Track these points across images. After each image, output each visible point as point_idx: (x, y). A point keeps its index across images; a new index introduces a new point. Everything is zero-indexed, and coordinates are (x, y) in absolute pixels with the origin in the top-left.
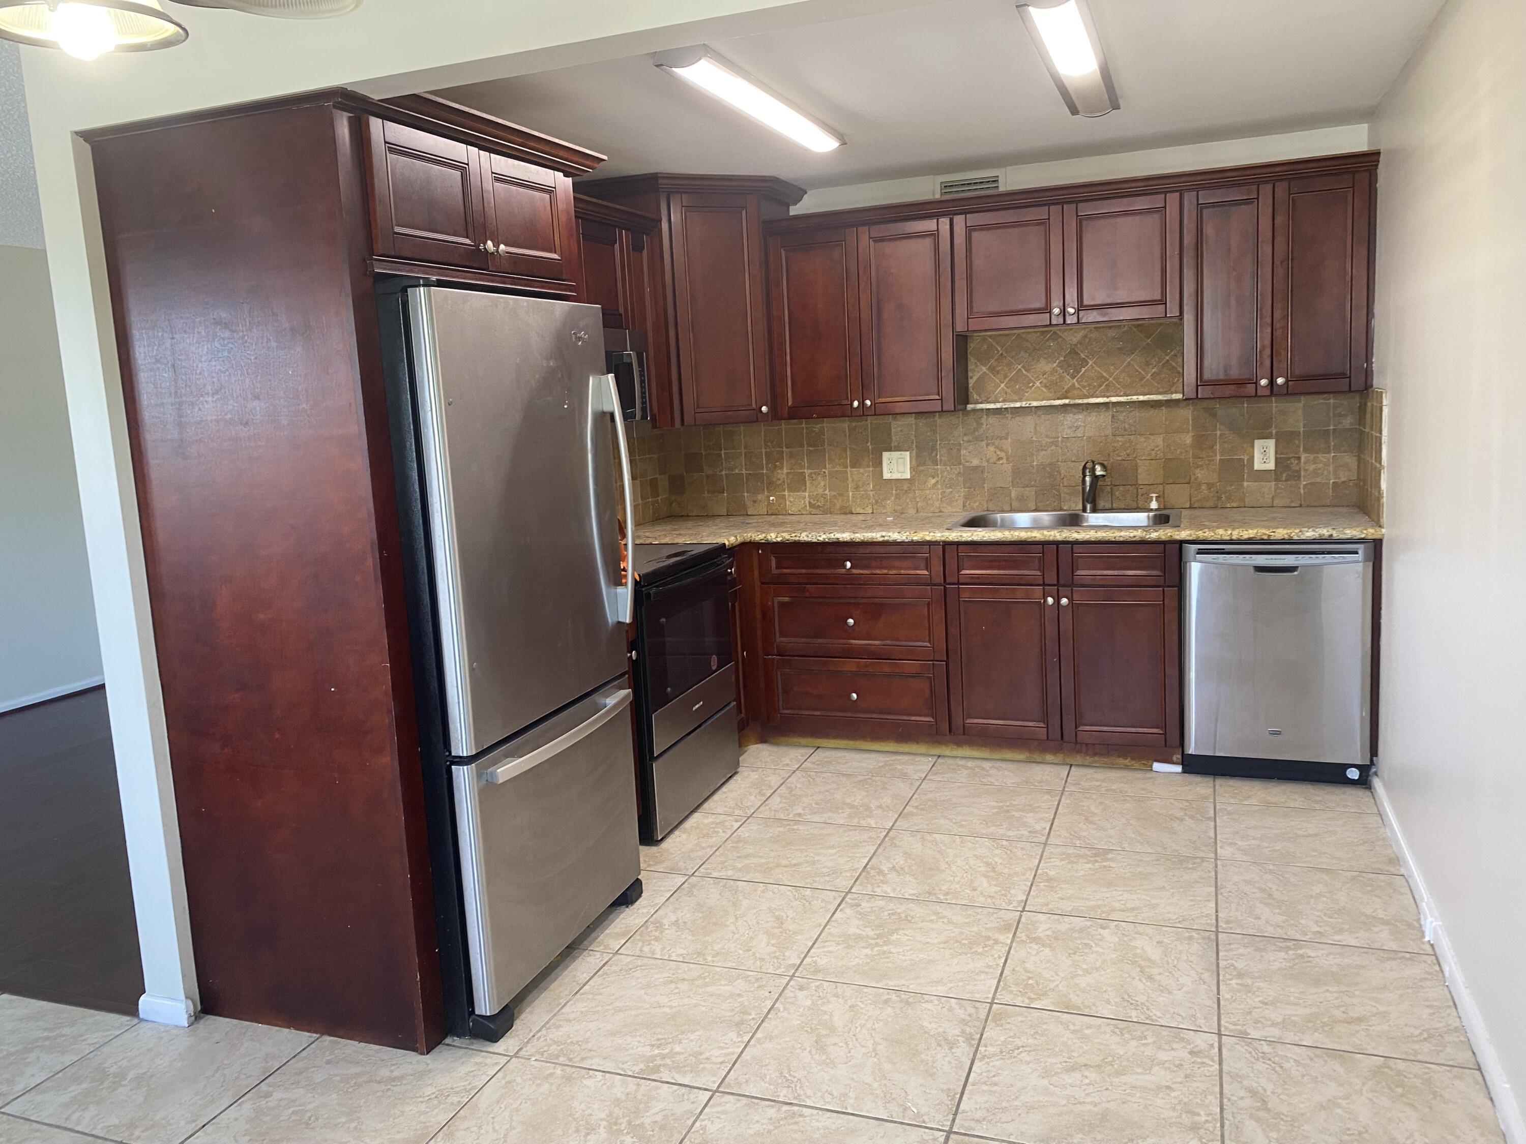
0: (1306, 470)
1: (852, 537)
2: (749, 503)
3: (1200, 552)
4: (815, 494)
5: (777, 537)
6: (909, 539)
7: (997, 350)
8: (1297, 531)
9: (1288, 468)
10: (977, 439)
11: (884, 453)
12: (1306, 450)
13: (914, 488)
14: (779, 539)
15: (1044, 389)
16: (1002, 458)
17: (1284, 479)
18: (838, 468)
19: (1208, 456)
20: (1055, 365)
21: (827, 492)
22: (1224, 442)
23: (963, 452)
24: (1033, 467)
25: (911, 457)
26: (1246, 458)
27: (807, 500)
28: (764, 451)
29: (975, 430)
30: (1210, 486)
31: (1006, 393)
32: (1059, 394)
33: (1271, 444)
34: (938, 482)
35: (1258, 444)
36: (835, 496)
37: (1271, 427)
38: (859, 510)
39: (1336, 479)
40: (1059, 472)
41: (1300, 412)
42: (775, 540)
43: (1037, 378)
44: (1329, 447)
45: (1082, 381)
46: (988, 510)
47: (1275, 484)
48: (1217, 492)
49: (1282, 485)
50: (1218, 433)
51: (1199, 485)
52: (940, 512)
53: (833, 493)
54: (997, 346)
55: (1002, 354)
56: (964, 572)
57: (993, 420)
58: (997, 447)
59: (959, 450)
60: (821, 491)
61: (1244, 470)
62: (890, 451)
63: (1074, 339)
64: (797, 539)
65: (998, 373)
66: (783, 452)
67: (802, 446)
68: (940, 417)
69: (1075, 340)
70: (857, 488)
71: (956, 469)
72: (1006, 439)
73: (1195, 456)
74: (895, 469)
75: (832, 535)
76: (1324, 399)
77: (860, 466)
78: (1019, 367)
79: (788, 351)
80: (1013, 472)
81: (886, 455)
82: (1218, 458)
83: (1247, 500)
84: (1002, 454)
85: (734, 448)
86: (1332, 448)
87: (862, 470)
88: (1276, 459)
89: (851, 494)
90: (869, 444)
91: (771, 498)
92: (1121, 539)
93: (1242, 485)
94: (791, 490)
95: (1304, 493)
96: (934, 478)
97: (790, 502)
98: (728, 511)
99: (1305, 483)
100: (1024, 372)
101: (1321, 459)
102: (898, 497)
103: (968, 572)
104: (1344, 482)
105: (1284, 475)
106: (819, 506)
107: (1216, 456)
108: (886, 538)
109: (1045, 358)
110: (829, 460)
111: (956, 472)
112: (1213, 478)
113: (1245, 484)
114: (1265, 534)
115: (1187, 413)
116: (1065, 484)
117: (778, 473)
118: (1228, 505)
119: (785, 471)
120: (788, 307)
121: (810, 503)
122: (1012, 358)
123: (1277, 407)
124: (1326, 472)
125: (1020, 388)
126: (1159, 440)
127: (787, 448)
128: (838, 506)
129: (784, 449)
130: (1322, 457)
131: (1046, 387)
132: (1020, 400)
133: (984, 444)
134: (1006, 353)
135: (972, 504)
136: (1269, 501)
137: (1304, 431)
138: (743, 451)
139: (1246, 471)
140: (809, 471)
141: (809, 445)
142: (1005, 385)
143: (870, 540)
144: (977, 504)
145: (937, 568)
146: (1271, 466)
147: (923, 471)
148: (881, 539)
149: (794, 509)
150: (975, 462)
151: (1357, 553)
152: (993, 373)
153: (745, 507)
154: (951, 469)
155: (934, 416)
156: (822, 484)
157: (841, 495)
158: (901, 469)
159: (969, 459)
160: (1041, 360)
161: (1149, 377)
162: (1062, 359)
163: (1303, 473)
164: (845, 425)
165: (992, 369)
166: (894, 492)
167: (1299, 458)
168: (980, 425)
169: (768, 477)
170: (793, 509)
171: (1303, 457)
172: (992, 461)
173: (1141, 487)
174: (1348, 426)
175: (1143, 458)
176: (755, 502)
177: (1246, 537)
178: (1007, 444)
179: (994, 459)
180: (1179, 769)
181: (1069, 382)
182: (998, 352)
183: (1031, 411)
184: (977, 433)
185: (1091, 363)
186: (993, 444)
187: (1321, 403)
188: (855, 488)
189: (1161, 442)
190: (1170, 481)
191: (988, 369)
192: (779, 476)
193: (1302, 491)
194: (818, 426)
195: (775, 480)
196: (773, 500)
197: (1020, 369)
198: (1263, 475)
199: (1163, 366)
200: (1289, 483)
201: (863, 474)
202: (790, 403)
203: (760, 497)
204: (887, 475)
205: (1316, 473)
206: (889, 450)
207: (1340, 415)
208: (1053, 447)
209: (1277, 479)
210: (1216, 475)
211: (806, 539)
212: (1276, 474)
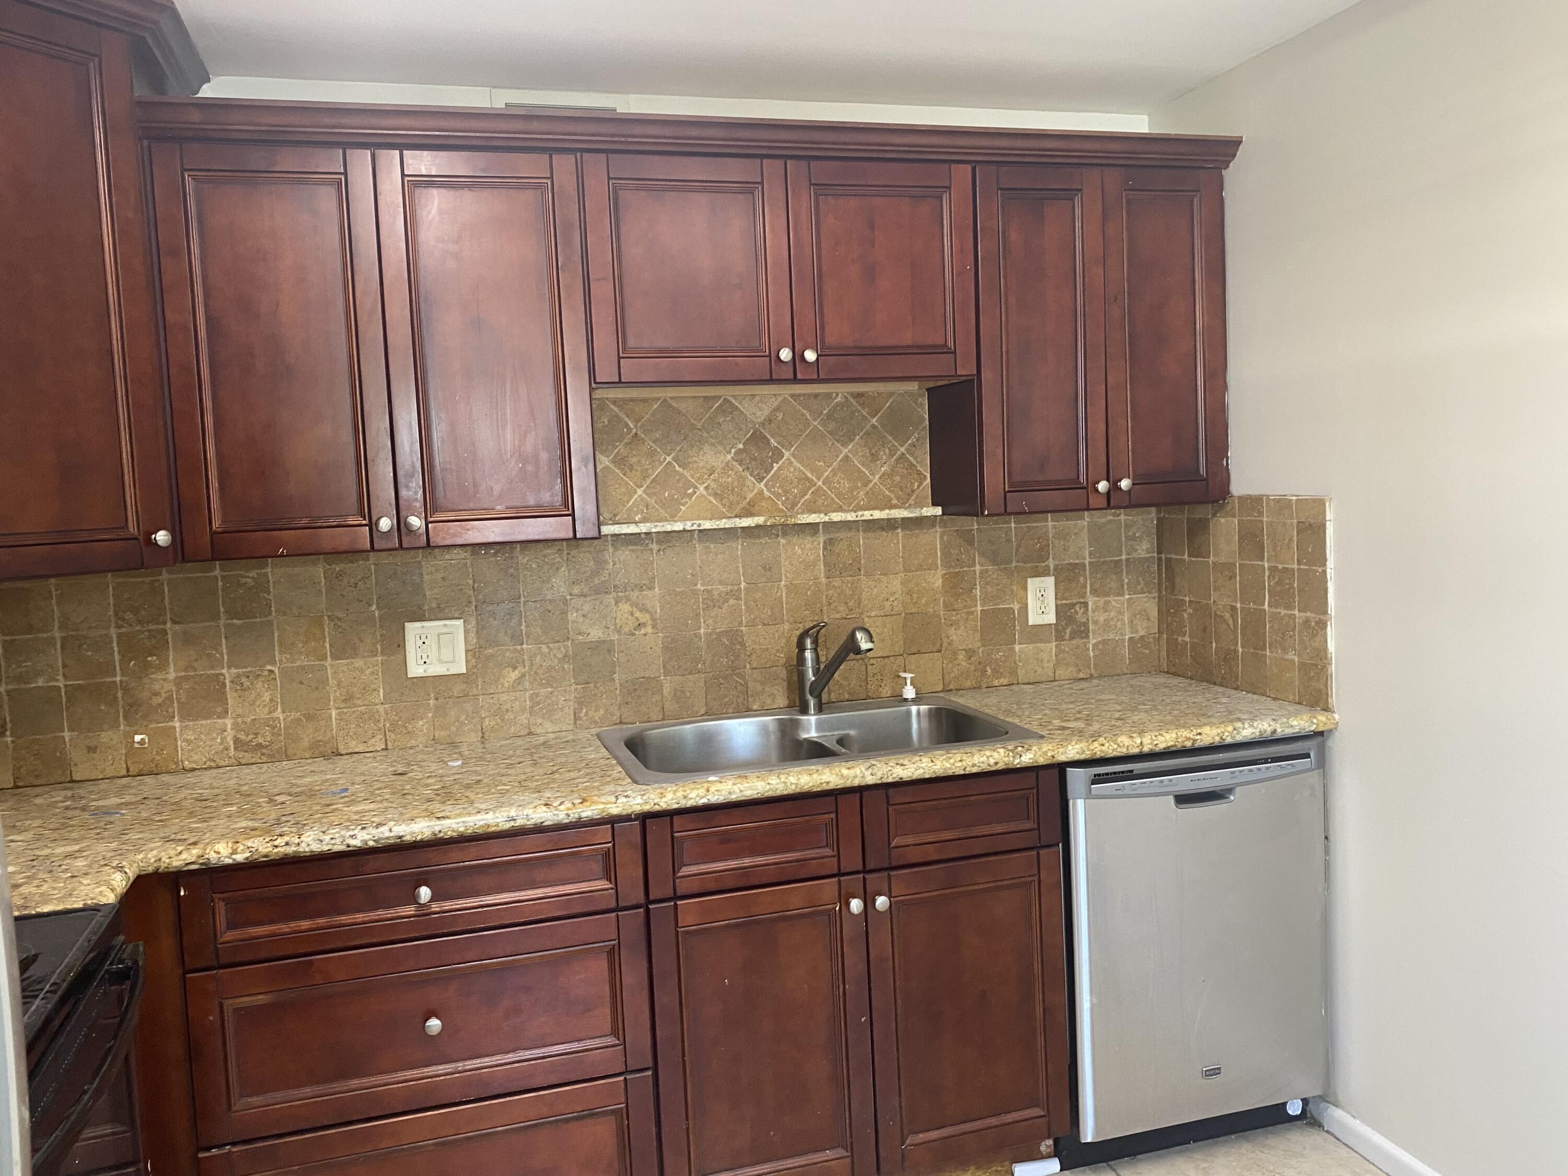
0: (1095, 622)
1: (437, 829)
2: (76, 755)
3: (1098, 779)
4: (249, 720)
5: (234, 852)
6: (574, 817)
7: (627, 425)
8: (1230, 728)
9: (1071, 620)
10: (600, 590)
11: (408, 626)
12: (1094, 592)
13: (475, 692)
14: (240, 858)
15: (712, 499)
16: (644, 625)
17: (1067, 636)
18: (303, 661)
19: (965, 607)
20: (729, 457)
21: (279, 714)
22: (987, 583)
23: (572, 616)
24: (698, 636)
25: (466, 632)
26: (1016, 607)
27: (230, 734)
28: (113, 632)
29: (596, 573)
30: (970, 653)
31: (647, 506)
32: (738, 510)
33: (1049, 582)
34: (523, 675)
35: (1033, 584)
36: (298, 720)
37: (1048, 558)
38: (355, 746)
39: (1132, 633)
40: (742, 644)
41: (1085, 535)
42: (228, 861)
43: (700, 480)
44: (1123, 586)
45: (773, 486)
46: (621, 723)
47: (1056, 646)
48: (980, 663)
49: (1066, 646)
50: (978, 568)
51: (955, 653)
52: (530, 733)
53: (294, 715)
54: (626, 419)
55: (636, 434)
56: (685, 871)
57: (626, 554)
58: (635, 605)
59: (564, 613)
60: (263, 713)
61: (1014, 627)
62: (421, 619)
63: (759, 413)
64: (291, 850)
65: (631, 470)
66: (165, 632)
67: (216, 617)
68: (522, 550)
69: (762, 414)
70: (349, 699)
71: (559, 649)
72: (651, 588)
73: (948, 607)
74: (434, 655)
75: (384, 829)
76: (1113, 515)
77: (354, 654)
78: (669, 459)
79: (208, 403)
80: (666, 648)
81: (413, 629)
82: (979, 608)
83: (1021, 673)
84: (644, 617)
85: (30, 629)
86: (1126, 587)
87: (359, 663)
88: (1057, 606)
89: (334, 713)
90: (374, 607)
91: (138, 738)
92: (974, 770)
93: (1013, 650)
94: (188, 714)
95: (1095, 656)
96: (515, 668)
97: (189, 742)
98: (16, 778)
99: (1095, 641)
100: (677, 468)
101: (1114, 603)
102: (440, 710)
103: (694, 869)
104: (1142, 637)
105: (1068, 631)
106: (260, 746)
107: (976, 605)
108: (519, 823)
109: (712, 445)
110: (281, 645)
111: (560, 656)
112: (974, 641)
113: (1017, 647)
114: (1189, 739)
115: (935, 538)
116: (755, 666)
117: (153, 680)
118: (996, 683)
119: (172, 675)
120: (206, 306)
121: (236, 741)
122: (654, 442)
123: (1054, 527)
124: (1119, 623)
125: (671, 496)
126: (895, 584)
127: (174, 622)
128: (306, 743)
129: (169, 625)
130: (1114, 601)
131: (715, 495)
132: (673, 518)
133: (610, 599)
134: (645, 432)
135: (591, 713)
136: (1051, 674)
137: (1090, 563)
138: (58, 635)
139: (1018, 628)
140: (234, 671)
141: (231, 614)
142: (644, 491)
143: (480, 831)
144: (602, 712)
145: (630, 871)
146: (1051, 618)
147: (492, 655)
148: (507, 826)
149: (199, 758)
150: (596, 634)
151: (1308, 756)
152: (622, 470)
153: (63, 763)
154: (551, 649)
155: (512, 549)
156: (267, 697)
157: (310, 718)
158: (446, 654)
159: (584, 628)
160: (706, 447)
161: (876, 479)
162: (741, 446)
163: (1091, 627)
164: (319, 571)
165: (620, 461)
166: (432, 702)
167: (1085, 604)
168: (601, 564)
169: (126, 690)
170: (195, 757)
171: (1091, 601)
172: (626, 629)
173: (872, 661)
174: (1144, 555)
175: (873, 614)
176: (92, 749)
177: (1162, 746)
178: (654, 597)
179: (632, 624)
180: (1054, 1165)
181: (756, 487)
182: (630, 429)
183: (692, 539)
184: (596, 581)
185: (787, 454)
186: (628, 599)
187: (1109, 521)
188: (344, 701)
189: (899, 587)
190: (914, 650)
191: (613, 462)
192: (157, 687)
193: (1092, 654)
194: (253, 574)
195: (145, 694)
196: (142, 742)
197: (669, 462)
198: (1037, 633)
199: (897, 461)
200: (1074, 642)
201: (362, 671)
202: (216, 524)
203: (105, 737)
204: (415, 670)
205: (1107, 625)
206: (420, 617)
207: (1133, 538)
208: (732, 602)
209: (1060, 638)
210: (978, 636)
211: (316, 847)
212: (1057, 631)
